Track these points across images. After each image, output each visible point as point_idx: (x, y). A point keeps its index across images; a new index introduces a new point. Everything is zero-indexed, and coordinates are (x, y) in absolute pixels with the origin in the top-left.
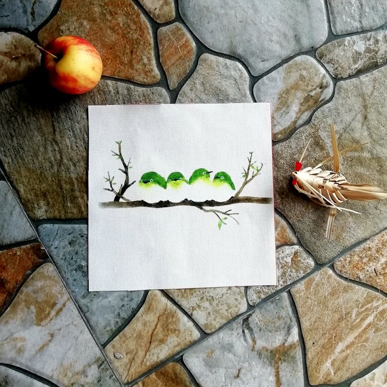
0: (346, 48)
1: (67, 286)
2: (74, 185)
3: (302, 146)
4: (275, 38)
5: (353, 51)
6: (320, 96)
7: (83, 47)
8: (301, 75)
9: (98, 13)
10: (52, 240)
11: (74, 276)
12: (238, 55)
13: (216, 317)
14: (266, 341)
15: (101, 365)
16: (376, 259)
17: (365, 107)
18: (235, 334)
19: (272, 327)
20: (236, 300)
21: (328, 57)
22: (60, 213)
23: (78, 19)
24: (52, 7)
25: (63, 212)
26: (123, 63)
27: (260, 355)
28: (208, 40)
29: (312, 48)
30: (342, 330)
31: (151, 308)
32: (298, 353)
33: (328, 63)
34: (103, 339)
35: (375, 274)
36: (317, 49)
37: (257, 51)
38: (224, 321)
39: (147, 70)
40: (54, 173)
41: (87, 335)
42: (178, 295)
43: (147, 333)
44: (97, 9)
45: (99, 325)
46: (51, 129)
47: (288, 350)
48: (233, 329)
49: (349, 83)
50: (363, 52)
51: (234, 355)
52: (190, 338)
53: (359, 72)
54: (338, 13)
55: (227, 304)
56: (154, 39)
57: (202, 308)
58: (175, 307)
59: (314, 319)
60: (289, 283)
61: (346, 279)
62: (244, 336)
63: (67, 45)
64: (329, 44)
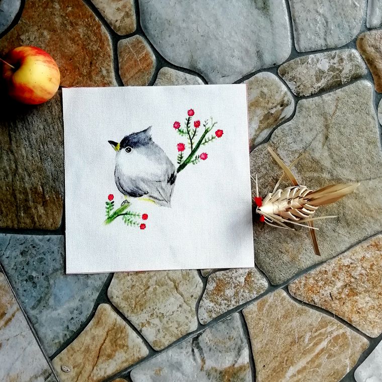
0: (309, 66)
1: (17, 296)
2: (27, 195)
3: (260, 164)
4: (236, 53)
5: (317, 69)
6: (281, 114)
7: (41, 58)
8: (261, 92)
9: (58, 23)
10: (4, 249)
11: (25, 287)
12: (198, 69)
13: (166, 334)
14: (215, 361)
15: (48, 377)
16: (332, 283)
17: (327, 127)
18: (185, 352)
19: (222, 347)
20: (187, 318)
21: (290, 74)
22: (13, 223)
23: (39, 29)
24: (13, 16)
25: (16, 222)
26: (82, 74)
27: (209, 375)
28: (169, 54)
29: (275, 64)
30: (294, 354)
31: (100, 321)
32: (247, 375)
33: (290, 80)
34: (51, 352)
35: (330, 298)
36: (279, 66)
37: (218, 66)
38: (174, 339)
39: (105, 81)
40: (9, 183)
41: (35, 347)
42: (128, 311)
43: (96, 348)
44: (58, 20)
45: (47, 337)
46: (7, 139)
47: (238, 372)
48: (182, 348)
49: (311, 102)
50: (326, 71)
51: (183, 374)
52: (138, 355)
53: (322, 91)
54: (303, 30)
55: (177, 321)
56: (114, 51)
57: (152, 325)
58: (124, 323)
59: (265, 342)
60: (241, 304)
61: (300, 302)
62: (194, 355)
63: (25, 55)
64: (292, 61)
